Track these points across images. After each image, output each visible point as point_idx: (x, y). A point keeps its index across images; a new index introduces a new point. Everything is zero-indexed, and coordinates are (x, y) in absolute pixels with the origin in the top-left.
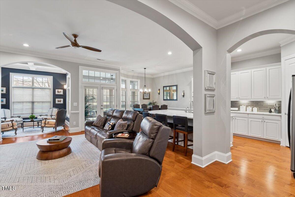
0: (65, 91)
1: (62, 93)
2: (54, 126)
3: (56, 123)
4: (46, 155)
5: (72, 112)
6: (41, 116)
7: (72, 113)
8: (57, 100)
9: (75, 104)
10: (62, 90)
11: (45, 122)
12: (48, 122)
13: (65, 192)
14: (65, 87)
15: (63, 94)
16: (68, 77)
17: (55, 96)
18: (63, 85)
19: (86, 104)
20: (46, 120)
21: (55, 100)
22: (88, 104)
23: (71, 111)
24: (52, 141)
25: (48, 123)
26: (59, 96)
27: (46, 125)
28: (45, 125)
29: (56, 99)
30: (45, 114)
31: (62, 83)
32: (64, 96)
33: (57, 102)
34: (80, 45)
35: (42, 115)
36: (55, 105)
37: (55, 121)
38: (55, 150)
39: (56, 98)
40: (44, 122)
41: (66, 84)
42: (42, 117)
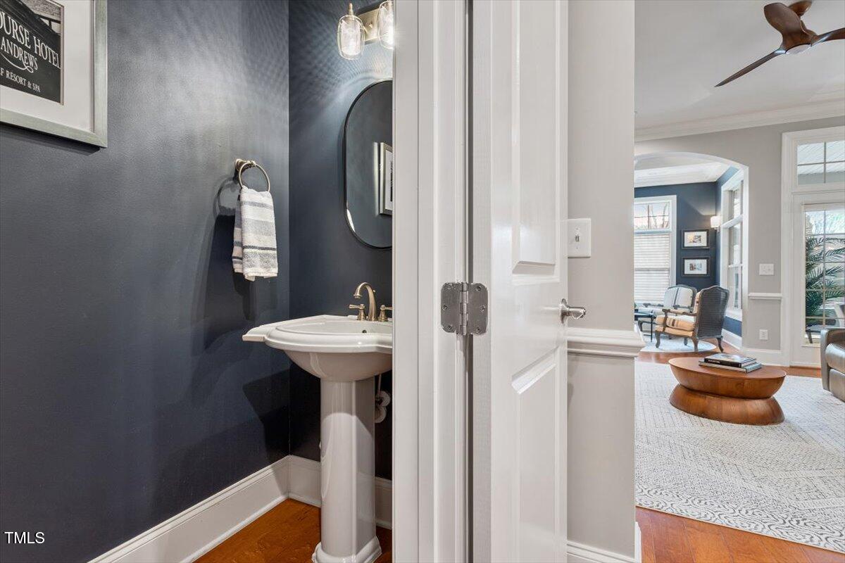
0: (713, 236)
1: (704, 243)
2: (690, 334)
3: (696, 325)
4: (701, 401)
5: (753, 294)
6: (646, 305)
7: (752, 299)
8: (688, 263)
9: (766, 269)
10: (704, 234)
11: (666, 318)
12: (674, 320)
13: (821, 536)
14: (716, 222)
15: (708, 246)
16: (726, 188)
17: (683, 253)
18: (707, 218)
19: (809, 268)
20: (666, 315)
21: (684, 265)
22: (819, 268)
23: (749, 292)
24: (716, 365)
25: (673, 325)
26: (696, 253)
27: (667, 330)
28: (664, 329)
29: (686, 261)
30: (658, 303)
31: (704, 213)
32: (711, 253)
33: (687, 271)
34: (818, 33)
35: (649, 304)
36: (683, 279)
37: (692, 319)
38: (730, 396)
39: (684, 259)
40: (662, 321)
41: (716, 211)
42: (650, 309)
